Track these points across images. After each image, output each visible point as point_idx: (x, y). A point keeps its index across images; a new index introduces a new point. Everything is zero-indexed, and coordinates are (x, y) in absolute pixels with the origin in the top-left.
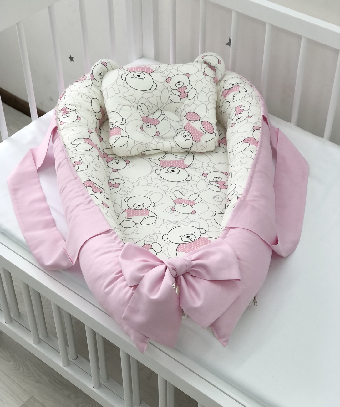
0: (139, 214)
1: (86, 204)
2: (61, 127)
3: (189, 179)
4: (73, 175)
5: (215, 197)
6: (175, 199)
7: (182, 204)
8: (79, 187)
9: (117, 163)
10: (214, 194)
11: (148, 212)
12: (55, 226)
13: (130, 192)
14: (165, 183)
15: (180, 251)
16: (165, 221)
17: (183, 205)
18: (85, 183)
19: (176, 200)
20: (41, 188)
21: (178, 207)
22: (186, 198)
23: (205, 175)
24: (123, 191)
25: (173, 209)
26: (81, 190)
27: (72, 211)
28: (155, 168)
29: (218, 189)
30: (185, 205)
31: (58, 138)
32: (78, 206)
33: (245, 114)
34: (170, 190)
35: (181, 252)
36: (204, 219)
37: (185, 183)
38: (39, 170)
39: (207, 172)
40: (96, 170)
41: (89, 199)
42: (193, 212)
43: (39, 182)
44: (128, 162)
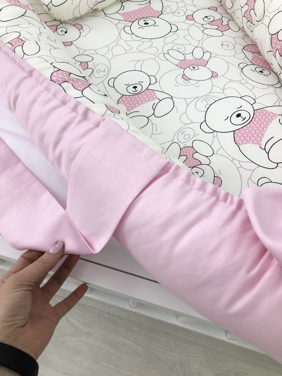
0: (142, 102)
3: (173, 29)
5: (222, 45)
6: (177, 62)
7: (191, 68)
9: (66, 32)
10: (219, 40)
11: (155, 94)
13: (109, 71)
14: (148, 44)
15: (242, 143)
16: (188, 101)
17: (194, 68)
18: (54, 78)
19: (179, 64)
21: (189, 73)
22: (189, 57)
23: (190, 17)
24: (98, 71)
25: (185, 78)
28: (121, 26)
29: (219, 33)
30: (196, 68)
34: (160, 51)
35: (244, 145)
36: (235, 81)
37: (173, 36)
39: (189, 13)
40: (55, 48)
42: (214, 75)
44: (80, 27)
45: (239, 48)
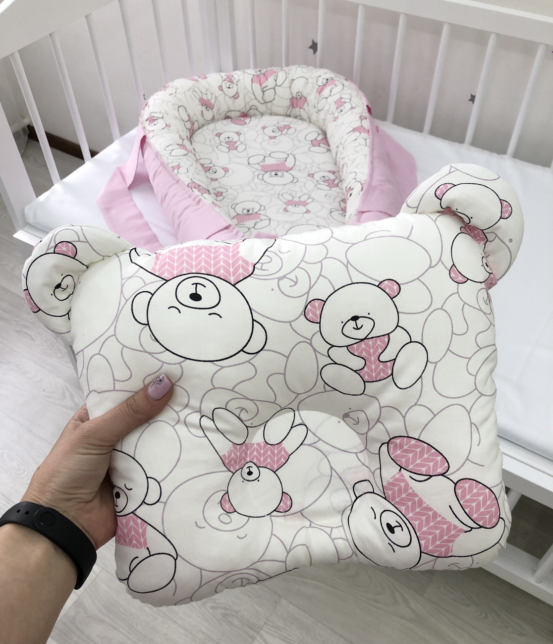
0: (250, 219)
1: (195, 205)
2: (149, 136)
3: (295, 180)
4: (174, 178)
5: (326, 196)
6: (285, 201)
7: (294, 205)
8: (184, 189)
9: (215, 172)
10: (325, 193)
11: (260, 216)
12: (157, 241)
13: (235, 199)
14: (271, 187)
16: (280, 223)
18: (189, 186)
20: (135, 205)
21: (290, 208)
22: (296, 199)
23: (311, 175)
24: (228, 198)
25: (285, 210)
26: (187, 192)
27: (180, 216)
28: (256, 174)
29: (328, 188)
30: (297, 206)
31: (148, 148)
32: (186, 208)
33: (347, 106)
34: (277, 193)
36: (321, 217)
37: (292, 185)
38: (130, 188)
39: (312, 172)
41: (197, 200)
42: (308, 211)
43: (132, 200)
45: (338, 199)
